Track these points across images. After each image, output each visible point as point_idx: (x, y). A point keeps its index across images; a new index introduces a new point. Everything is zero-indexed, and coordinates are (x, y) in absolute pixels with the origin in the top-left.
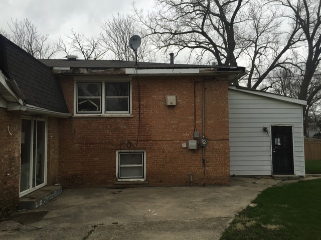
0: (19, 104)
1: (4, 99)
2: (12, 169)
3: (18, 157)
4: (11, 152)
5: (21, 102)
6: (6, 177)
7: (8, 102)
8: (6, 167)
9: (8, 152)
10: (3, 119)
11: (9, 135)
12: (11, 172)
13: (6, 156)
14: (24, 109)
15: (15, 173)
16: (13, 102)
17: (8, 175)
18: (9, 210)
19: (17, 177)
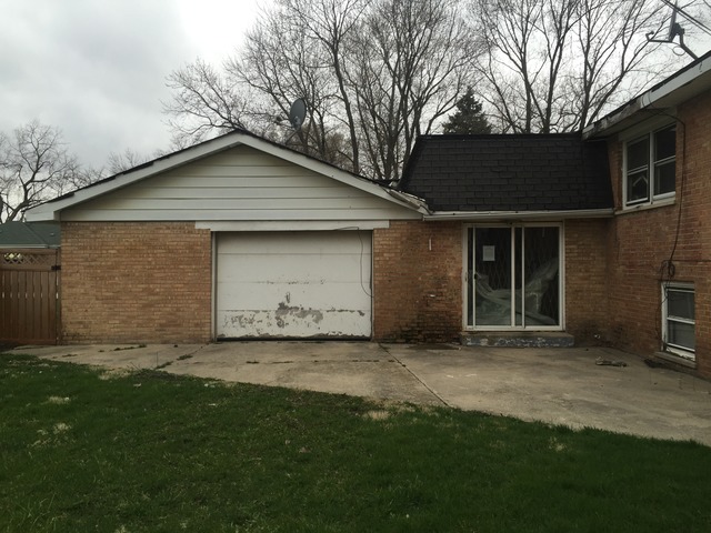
2: (440, 290)
3: (456, 277)
4: (438, 270)
5: (423, 211)
6: (428, 298)
8: (429, 287)
9: (432, 270)
12: (441, 294)
13: (428, 275)
15: (450, 297)
17: (432, 296)
19: (454, 301)
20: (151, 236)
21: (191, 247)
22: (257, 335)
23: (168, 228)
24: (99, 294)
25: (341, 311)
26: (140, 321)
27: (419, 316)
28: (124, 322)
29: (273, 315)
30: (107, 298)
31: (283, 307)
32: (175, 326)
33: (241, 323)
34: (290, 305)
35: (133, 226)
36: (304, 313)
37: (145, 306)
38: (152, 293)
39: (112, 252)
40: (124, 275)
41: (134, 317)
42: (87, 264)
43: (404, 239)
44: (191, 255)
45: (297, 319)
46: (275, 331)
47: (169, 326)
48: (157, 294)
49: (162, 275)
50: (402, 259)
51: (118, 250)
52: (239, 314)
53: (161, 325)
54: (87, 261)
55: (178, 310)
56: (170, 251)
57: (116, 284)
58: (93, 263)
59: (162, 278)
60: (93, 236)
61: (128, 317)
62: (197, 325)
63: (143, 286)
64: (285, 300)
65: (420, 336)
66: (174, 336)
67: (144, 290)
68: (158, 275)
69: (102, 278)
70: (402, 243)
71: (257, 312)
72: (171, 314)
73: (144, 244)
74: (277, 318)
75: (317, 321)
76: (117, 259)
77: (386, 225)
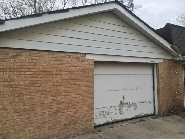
0: (179, 56)
1: (171, 55)
2: (178, 90)
3: (182, 84)
4: (177, 81)
5: (180, 55)
6: (175, 94)
7: (174, 56)
8: (175, 89)
9: (176, 81)
10: (172, 64)
11: (176, 73)
12: (178, 92)
13: (175, 83)
14: (182, 59)
15: (181, 93)
16: (176, 56)
17: (176, 93)
18: (178, 111)
19: (182, 94)
20: (59, 62)
21: (83, 70)
22: (111, 121)
23: (70, 57)
24: (17, 108)
25: (144, 102)
26: (50, 125)
27: (173, 102)
28: (38, 127)
29: (118, 108)
30: (24, 110)
31: (122, 103)
32: (74, 124)
33: (103, 115)
34: (124, 102)
35: (46, 54)
36: (130, 105)
37: (54, 113)
38: (58, 102)
39: (29, 73)
40: (38, 91)
41: (46, 123)
42: (7, 83)
43: (168, 68)
44: (83, 75)
45: (127, 108)
46: (119, 117)
47: (70, 125)
48: (62, 103)
49: (66, 89)
50: (168, 77)
51: (34, 72)
52: (102, 110)
53: (65, 125)
54: (6, 80)
55: (76, 113)
56: (71, 73)
57: (32, 98)
58: (12, 83)
59: (65, 92)
60: (12, 60)
61: (42, 123)
62: (87, 121)
63: (53, 98)
64: (122, 99)
65: (173, 111)
66: (73, 131)
67: (54, 101)
68: (63, 90)
69: (20, 95)
70: (167, 69)
71: (111, 107)
72: (71, 116)
73: (53, 68)
74: (120, 110)
75: (135, 109)
76: (33, 79)
77: (162, 61)
